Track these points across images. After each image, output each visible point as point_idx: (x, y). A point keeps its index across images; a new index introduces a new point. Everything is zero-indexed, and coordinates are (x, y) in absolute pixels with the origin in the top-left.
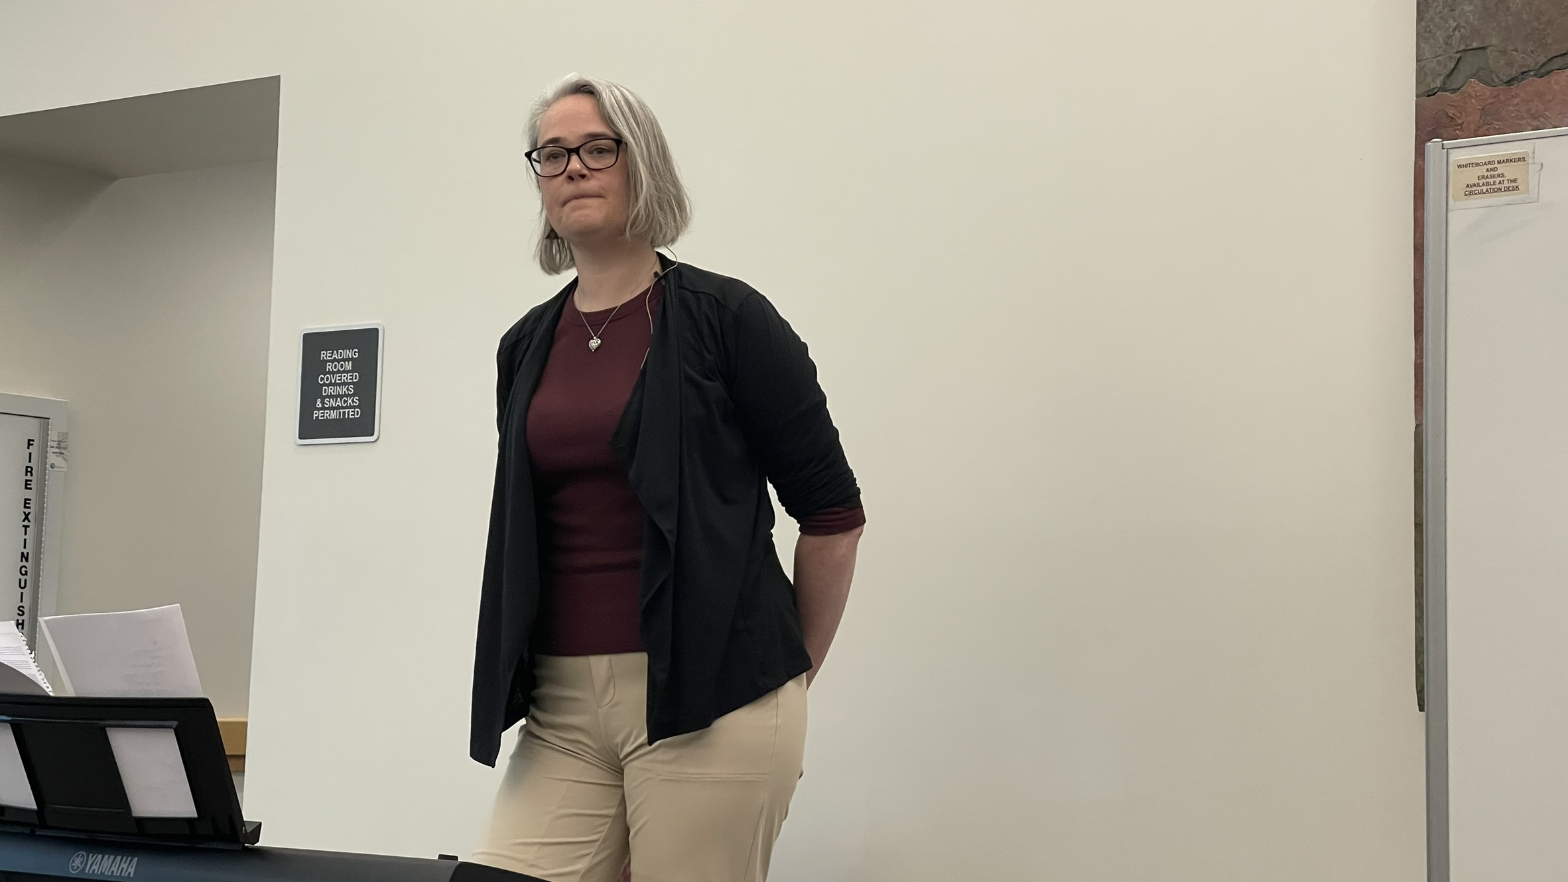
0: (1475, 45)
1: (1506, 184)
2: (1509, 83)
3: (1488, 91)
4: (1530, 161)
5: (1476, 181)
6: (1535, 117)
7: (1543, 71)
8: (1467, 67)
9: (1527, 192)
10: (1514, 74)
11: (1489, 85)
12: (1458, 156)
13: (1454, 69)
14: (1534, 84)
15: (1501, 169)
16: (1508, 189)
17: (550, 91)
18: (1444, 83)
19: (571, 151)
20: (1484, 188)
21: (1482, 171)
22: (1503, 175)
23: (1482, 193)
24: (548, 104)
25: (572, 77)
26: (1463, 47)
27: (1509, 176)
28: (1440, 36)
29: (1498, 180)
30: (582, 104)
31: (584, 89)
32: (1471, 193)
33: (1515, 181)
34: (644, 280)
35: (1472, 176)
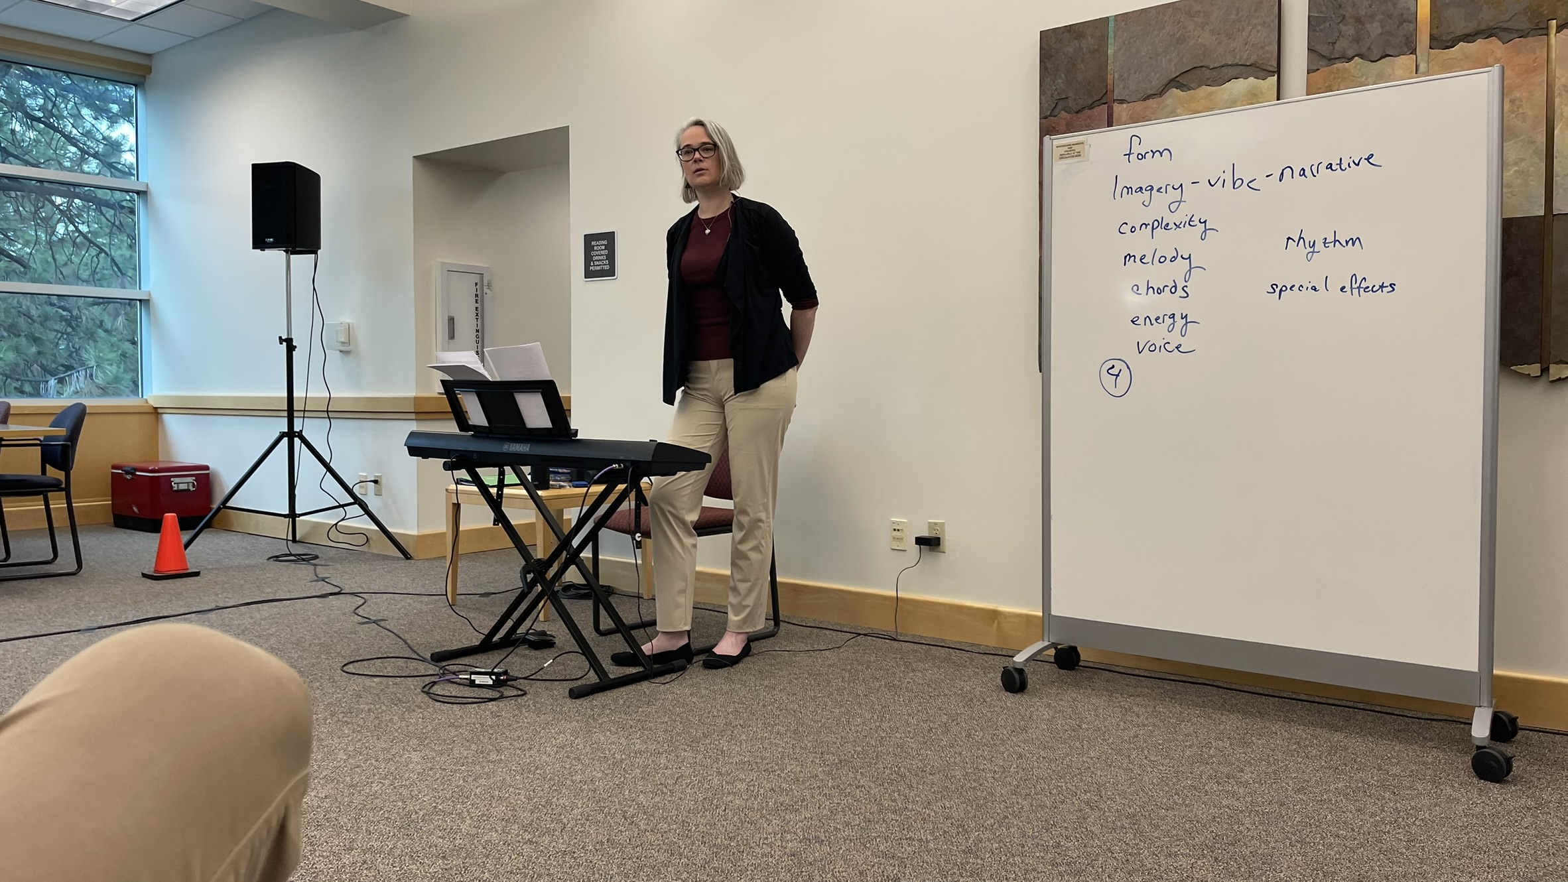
0: (1063, 97)
1: (1076, 154)
2: (1077, 112)
3: (1069, 116)
4: (1085, 143)
5: (1064, 153)
6: (1087, 126)
7: (1091, 107)
8: (1060, 106)
9: (1084, 157)
10: (1079, 109)
11: (1069, 113)
12: (1056, 143)
13: (1054, 108)
14: (1088, 112)
15: (1074, 147)
16: (1077, 156)
17: (685, 124)
18: (1051, 113)
19: (695, 150)
20: (1067, 156)
21: (1066, 149)
22: (1074, 150)
23: (1066, 158)
24: (684, 130)
25: (693, 118)
26: (1058, 98)
27: (1077, 151)
28: (1049, 93)
29: (1072, 152)
30: (699, 129)
31: (699, 123)
32: (1062, 158)
33: (1079, 152)
34: (727, 205)
35: (1062, 151)
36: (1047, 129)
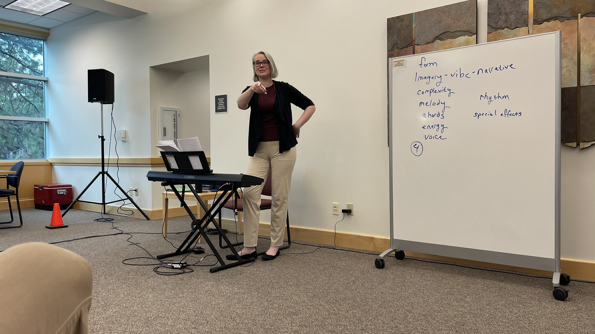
0: (396, 43)
1: (401, 64)
2: (401, 49)
3: (398, 50)
4: (404, 61)
5: (396, 64)
6: (405, 54)
7: (407, 47)
8: (395, 47)
9: (404, 66)
10: (402, 47)
11: (398, 49)
12: (393, 60)
13: (393, 47)
14: (405, 49)
15: (400, 62)
16: (401, 65)
18: (391, 49)
19: (261, 63)
20: (398, 65)
21: (397, 62)
22: (400, 63)
23: (397, 66)
24: (256, 55)
25: (259, 51)
26: (394, 43)
27: (401, 63)
28: (391, 42)
29: (400, 64)
30: (262, 55)
31: (262, 53)
32: (396, 66)
33: (402, 64)
35: (396, 63)
36: (390, 55)
